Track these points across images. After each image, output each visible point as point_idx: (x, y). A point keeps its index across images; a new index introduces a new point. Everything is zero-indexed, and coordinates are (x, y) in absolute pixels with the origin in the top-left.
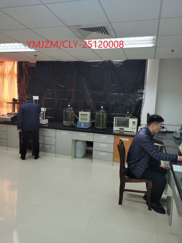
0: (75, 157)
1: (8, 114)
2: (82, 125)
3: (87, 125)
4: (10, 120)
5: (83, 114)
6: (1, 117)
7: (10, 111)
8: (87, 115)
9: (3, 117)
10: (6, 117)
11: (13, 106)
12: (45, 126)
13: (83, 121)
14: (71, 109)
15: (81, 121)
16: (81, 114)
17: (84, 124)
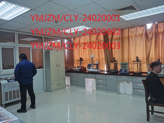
0: (120, 93)
3: (126, 71)
4: (79, 70)
5: (123, 64)
6: (74, 69)
7: (79, 66)
8: (126, 64)
10: (77, 69)
11: (80, 62)
12: (99, 73)
13: (124, 69)
14: (115, 61)
15: (122, 69)
16: (122, 64)
17: (124, 71)
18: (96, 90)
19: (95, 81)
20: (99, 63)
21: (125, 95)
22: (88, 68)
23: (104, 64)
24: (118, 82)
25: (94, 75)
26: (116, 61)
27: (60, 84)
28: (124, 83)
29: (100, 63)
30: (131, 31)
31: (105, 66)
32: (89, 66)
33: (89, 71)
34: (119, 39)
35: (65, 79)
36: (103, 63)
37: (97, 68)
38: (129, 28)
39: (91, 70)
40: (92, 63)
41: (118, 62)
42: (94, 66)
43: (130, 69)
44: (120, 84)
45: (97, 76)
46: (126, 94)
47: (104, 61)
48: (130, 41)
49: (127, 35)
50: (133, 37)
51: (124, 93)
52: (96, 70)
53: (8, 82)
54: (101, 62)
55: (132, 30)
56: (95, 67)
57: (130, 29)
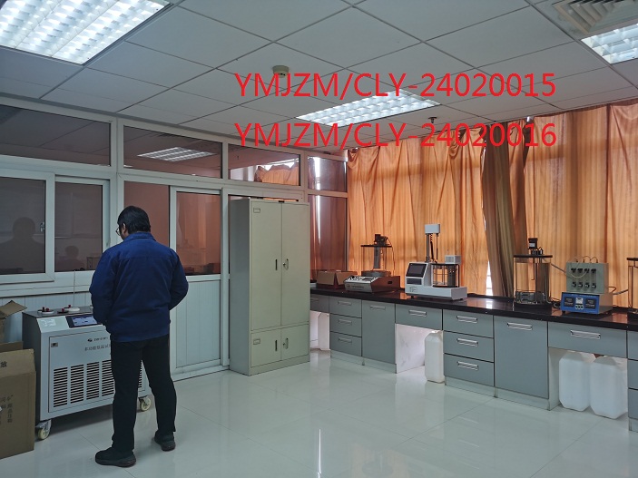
0: (560, 405)
1: (364, 274)
2: (578, 301)
3: (595, 302)
4: (369, 289)
5: (580, 270)
6: (349, 280)
7: (369, 267)
8: (594, 271)
9: (352, 281)
10: (361, 281)
11: (376, 253)
12: (460, 304)
13: (582, 292)
14: (538, 254)
15: (575, 291)
16: (573, 270)
17: (586, 301)
18: (445, 382)
19: (438, 342)
20: (460, 258)
21: (588, 415)
22: (410, 282)
23: (481, 268)
24: (554, 352)
25: (435, 314)
26: (545, 254)
27: (286, 345)
28: (581, 359)
29: (463, 262)
30: (622, 118)
31: (489, 272)
32: (416, 272)
33: (412, 296)
34: (559, 155)
35: (308, 324)
36: (476, 262)
37: (452, 284)
38: (609, 106)
39: (424, 289)
40: (427, 259)
41: (552, 261)
42: (440, 271)
43: (612, 294)
44: (563, 362)
45: (450, 316)
46: (588, 410)
47: (483, 254)
48: (614, 167)
49: (599, 137)
50: (633, 149)
51: (580, 406)
52: (447, 293)
53: (71, 325)
54: (468, 256)
55: (625, 116)
56: (441, 276)
57: (614, 108)
